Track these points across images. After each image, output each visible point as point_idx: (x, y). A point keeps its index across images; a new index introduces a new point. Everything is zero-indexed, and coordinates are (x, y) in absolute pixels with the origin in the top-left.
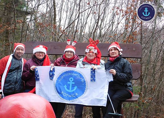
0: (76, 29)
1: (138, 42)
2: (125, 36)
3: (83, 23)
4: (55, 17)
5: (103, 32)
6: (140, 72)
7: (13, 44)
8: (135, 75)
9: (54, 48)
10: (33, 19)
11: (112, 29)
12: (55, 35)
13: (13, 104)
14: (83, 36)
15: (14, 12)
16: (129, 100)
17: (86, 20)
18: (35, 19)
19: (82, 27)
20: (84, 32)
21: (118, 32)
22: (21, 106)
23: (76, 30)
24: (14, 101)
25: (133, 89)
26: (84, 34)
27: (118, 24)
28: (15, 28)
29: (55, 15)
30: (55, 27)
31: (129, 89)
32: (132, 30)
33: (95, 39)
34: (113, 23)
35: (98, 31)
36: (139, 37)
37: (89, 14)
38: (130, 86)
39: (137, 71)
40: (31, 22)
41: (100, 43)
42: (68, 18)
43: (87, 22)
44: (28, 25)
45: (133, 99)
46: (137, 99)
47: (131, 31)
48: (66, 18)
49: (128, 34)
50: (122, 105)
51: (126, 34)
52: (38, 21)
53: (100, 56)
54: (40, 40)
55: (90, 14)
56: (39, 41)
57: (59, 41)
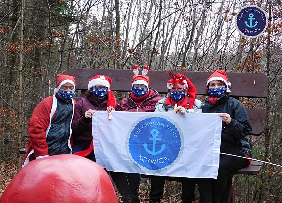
0: (155, 47)
1: (261, 70)
2: (239, 59)
3: (166, 37)
4: (118, 27)
5: (201, 52)
6: (264, 122)
7: (46, 72)
8: (256, 127)
9: (116, 80)
10: (81, 29)
11: (217, 47)
12: (118, 57)
13: (46, 174)
14: (166, 59)
15: (50, 18)
16: (245, 170)
17: (171, 31)
18: (84, 30)
19: (164, 43)
20: (168, 53)
21: (227, 51)
22: (59, 177)
23: (154, 49)
24: (47, 167)
25: (252, 152)
26: (167, 56)
27: (228, 37)
28: (50, 46)
29: (118, 23)
30: (118, 43)
31: (244, 151)
32: (252, 48)
33: (186, 64)
34: (218, 36)
35: (193, 50)
36: (264, 61)
37: (176, 21)
38: (246, 146)
39: (258, 120)
40: (77, 35)
41: (195, 71)
42: (139, 27)
43: (173, 35)
44: (73, 41)
45: (252, 169)
46: (258, 169)
47: (250, 51)
48: (137, 28)
49: (245, 56)
50: (233, 179)
51: (241, 56)
52: (89, 33)
53: (193, 94)
54: (93, 66)
55: (178, 20)
56: (91, 67)
57: (125, 68)
